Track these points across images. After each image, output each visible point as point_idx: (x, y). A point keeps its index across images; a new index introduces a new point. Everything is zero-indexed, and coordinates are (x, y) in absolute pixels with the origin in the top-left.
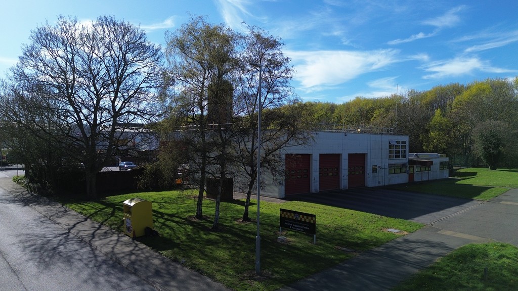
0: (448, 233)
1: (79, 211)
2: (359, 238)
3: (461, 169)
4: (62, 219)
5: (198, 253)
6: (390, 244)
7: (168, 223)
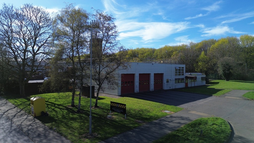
0: (194, 112)
1: (13, 103)
2: (148, 116)
3: (212, 80)
4: (3, 107)
5: (64, 125)
6: (163, 118)
7: (56, 109)
